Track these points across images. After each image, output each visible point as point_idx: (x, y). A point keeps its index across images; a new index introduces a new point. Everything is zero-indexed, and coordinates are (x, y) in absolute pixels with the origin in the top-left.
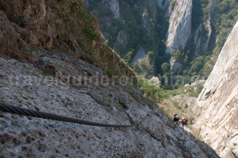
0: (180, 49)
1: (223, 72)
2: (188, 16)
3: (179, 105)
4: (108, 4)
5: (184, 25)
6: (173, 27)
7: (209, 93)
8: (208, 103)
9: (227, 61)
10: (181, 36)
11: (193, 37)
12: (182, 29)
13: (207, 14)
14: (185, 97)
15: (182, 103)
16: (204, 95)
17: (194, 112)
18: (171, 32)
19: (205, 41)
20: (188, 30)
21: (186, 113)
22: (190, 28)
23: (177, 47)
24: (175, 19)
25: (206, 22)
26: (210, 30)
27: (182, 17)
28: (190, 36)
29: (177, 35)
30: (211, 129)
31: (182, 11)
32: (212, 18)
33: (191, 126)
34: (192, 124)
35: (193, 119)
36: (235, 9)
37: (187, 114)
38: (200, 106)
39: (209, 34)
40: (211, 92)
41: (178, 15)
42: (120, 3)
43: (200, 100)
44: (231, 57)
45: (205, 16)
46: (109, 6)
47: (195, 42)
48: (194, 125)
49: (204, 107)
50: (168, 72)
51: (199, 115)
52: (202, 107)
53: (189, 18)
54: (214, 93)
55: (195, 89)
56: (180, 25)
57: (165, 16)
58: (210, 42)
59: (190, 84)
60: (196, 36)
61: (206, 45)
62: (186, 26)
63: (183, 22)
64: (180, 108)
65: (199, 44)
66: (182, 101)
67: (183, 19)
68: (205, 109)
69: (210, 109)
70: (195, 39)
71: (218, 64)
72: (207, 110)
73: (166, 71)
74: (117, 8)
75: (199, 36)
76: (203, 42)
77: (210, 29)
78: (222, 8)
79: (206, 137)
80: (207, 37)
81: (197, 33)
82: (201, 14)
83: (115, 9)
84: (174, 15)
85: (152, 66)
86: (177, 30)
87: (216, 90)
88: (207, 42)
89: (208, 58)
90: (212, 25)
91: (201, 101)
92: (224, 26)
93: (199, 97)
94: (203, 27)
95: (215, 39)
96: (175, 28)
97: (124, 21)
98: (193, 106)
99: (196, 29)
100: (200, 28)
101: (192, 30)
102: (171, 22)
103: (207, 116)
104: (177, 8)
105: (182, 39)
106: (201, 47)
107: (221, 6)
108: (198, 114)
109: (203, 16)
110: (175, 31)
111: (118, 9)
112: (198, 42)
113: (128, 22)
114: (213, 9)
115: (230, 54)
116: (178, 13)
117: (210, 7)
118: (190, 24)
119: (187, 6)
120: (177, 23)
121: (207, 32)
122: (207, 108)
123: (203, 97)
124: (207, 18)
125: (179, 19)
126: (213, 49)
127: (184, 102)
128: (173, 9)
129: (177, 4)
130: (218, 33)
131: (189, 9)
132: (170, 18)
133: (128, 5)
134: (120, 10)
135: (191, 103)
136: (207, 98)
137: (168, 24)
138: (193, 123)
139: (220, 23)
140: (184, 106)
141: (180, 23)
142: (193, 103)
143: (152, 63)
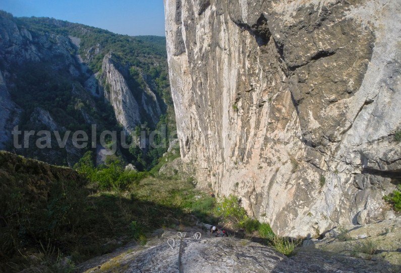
0: (137, 124)
1: (187, 109)
2: (126, 91)
3: (168, 175)
4: (37, 119)
5: (128, 101)
6: (118, 108)
7: (187, 142)
8: (195, 152)
9: (183, 95)
10: (130, 113)
11: (143, 108)
12: (128, 105)
13: (142, 83)
14: (169, 164)
15: (170, 172)
16: (185, 147)
17: (188, 172)
18: (119, 113)
19: (156, 107)
20: (135, 103)
21: (180, 179)
22: (135, 101)
23: (133, 125)
24: (116, 99)
25: (146, 90)
26: (154, 95)
27: (121, 94)
28: (139, 109)
29: (126, 113)
30: (237, 168)
31: (118, 89)
32: (149, 84)
33: (195, 189)
34: (194, 186)
35: (192, 179)
36: (163, 72)
37: (183, 179)
38: (189, 161)
39: (155, 99)
40: (189, 138)
41: (117, 94)
42: (51, 112)
43: (184, 156)
44: (184, 89)
45: (142, 85)
46: (39, 121)
47: (147, 112)
48: (198, 185)
49: (194, 159)
50: (140, 153)
51: (194, 170)
52: (192, 161)
53: (129, 92)
54: (192, 138)
55: (174, 152)
56: (124, 103)
57: (106, 102)
58: (160, 105)
59: (167, 151)
60: (145, 105)
61: (158, 109)
62: (130, 101)
63: (125, 98)
64: (170, 179)
65: (151, 111)
66: (168, 170)
67: (124, 96)
68: (196, 161)
69: (200, 155)
70: (146, 108)
71: (177, 105)
72: (199, 160)
73: (138, 153)
74: (49, 119)
75: (147, 104)
76: (154, 108)
77: (153, 93)
78: (153, 74)
79: (239, 190)
80: (155, 102)
81: (144, 102)
82: (138, 85)
83: (47, 120)
84: (113, 96)
85: (120, 157)
86: (123, 108)
87: (192, 132)
88: (158, 106)
89: (167, 120)
90: (152, 90)
91: (187, 156)
92: (163, 87)
93: (181, 153)
94: (146, 94)
95: (162, 101)
96: (121, 107)
97: (63, 127)
98: (182, 167)
99: (141, 99)
100: (144, 97)
101: (138, 102)
102: (114, 105)
103: (204, 165)
104: (112, 89)
105: (134, 114)
106: (156, 113)
107: (151, 73)
108: (192, 171)
109: (140, 85)
110: (122, 110)
111: (51, 119)
112: (149, 110)
113: (69, 126)
114: (146, 78)
115: (181, 86)
116: (116, 93)
117: (142, 76)
118: (133, 98)
119: (121, 83)
120: (119, 102)
121: (152, 97)
122: (197, 158)
123: (185, 150)
124: (145, 86)
125: (120, 97)
126: (166, 109)
127: (171, 170)
128: (109, 92)
129: (111, 86)
130: (162, 95)
131: (123, 85)
132: (111, 102)
133: (60, 109)
134: (54, 119)
135: (178, 165)
136: (189, 148)
137: (112, 108)
138: (195, 183)
139: (159, 86)
140: (173, 173)
141: (123, 100)
142: (180, 164)
143: (118, 154)
